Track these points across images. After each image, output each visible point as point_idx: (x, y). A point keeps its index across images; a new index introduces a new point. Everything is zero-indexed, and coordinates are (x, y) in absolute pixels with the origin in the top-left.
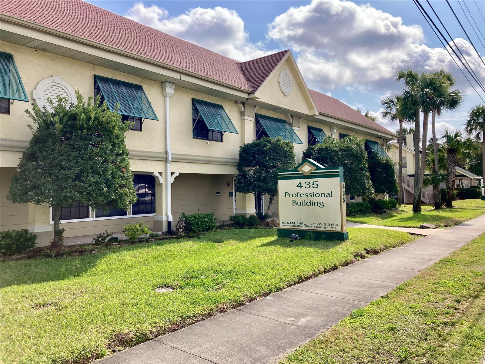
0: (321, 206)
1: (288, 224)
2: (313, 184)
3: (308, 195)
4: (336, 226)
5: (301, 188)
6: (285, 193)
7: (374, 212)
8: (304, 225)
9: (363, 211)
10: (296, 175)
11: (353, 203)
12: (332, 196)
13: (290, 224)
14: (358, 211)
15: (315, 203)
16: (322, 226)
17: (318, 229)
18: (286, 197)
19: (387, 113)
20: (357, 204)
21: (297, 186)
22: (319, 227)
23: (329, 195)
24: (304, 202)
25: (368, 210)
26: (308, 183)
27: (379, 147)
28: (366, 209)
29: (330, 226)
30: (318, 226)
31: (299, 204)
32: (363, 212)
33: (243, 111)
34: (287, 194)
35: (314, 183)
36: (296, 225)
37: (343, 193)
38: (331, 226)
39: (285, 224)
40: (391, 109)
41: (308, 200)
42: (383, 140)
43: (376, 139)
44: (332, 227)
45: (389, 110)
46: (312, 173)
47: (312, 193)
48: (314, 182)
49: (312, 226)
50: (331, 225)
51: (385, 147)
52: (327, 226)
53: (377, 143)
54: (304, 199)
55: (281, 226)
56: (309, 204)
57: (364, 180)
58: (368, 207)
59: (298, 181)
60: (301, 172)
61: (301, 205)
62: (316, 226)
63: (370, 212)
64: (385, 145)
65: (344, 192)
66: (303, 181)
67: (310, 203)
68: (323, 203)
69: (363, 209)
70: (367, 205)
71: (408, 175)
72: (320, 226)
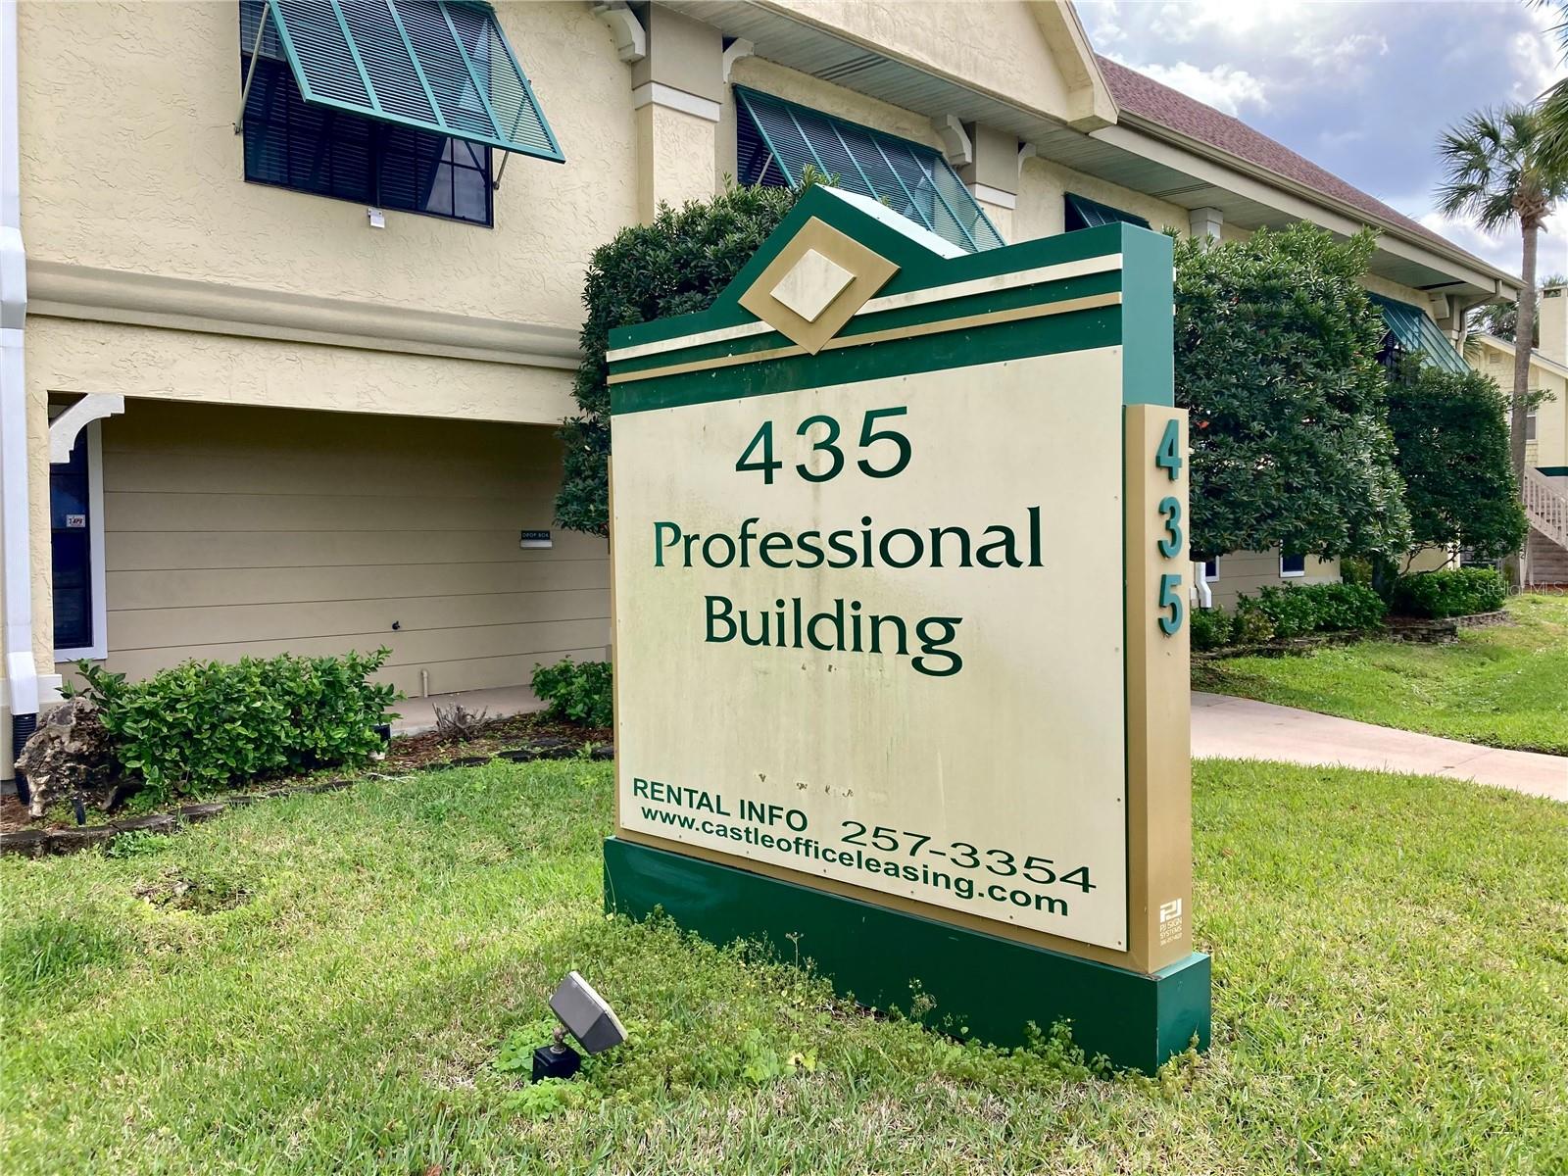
0: (931, 662)
1: (672, 808)
2: (866, 440)
3: (823, 543)
4: (1070, 892)
5: (769, 480)
6: (659, 526)
7: (1396, 632)
8: (792, 836)
9: (1343, 628)
10: (731, 360)
11: (1297, 591)
12: (1036, 561)
13: (684, 811)
14: (1318, 628)
15: (876, 622)
16: (939, 865)
17: (900, 887)
18: (659, 563)
19: (1464, 191)
20: (1315, 595)
21: (741, 466)
22: (911, 874)
23: (1009, 542)
24: (789, 611)
25: (1368, 621)
26: (823, 432)
27: (1429, 331)
28: (1357, 618)
29: (1011, 884)
30: (901, 858)
31: (755, 631)
32: (1345, 634)
33: (640, 50)
34: (668, 534)
35: (879, 425)
36: (729, 823)
37: (1154, 530)
38: (1017, 882)
39: (654, 806)
40: (1486, 173)
41: (819, 589)
42: (1450, 298)
43: (1416, 295)
44: (1033, 890)
45: (1474, 178)
46: (856, 324)
47: (858, 528)
48: (870, 416)
49: (851, 849)
50: (1019, 863)
51: (1455, 335)
52: (982, 879)
53: (1417, 312)
54: (795, 583)
55: (632, 816)
56: (827, 632)
57: (1361, 462)
58: (1371, 609)
59: (743, 413)
60: (764, 327)
61: (765, 640)
62: (883, 857)
63: (1378, 634)
64: (1456, 325)
65: (1169, 509)
66: (785, 408)
67: (839, 622)
68: (950, 635)
69: (1344, 620)
70: (1364, 599)
71: (1542, 470)
72: (917, 862)
